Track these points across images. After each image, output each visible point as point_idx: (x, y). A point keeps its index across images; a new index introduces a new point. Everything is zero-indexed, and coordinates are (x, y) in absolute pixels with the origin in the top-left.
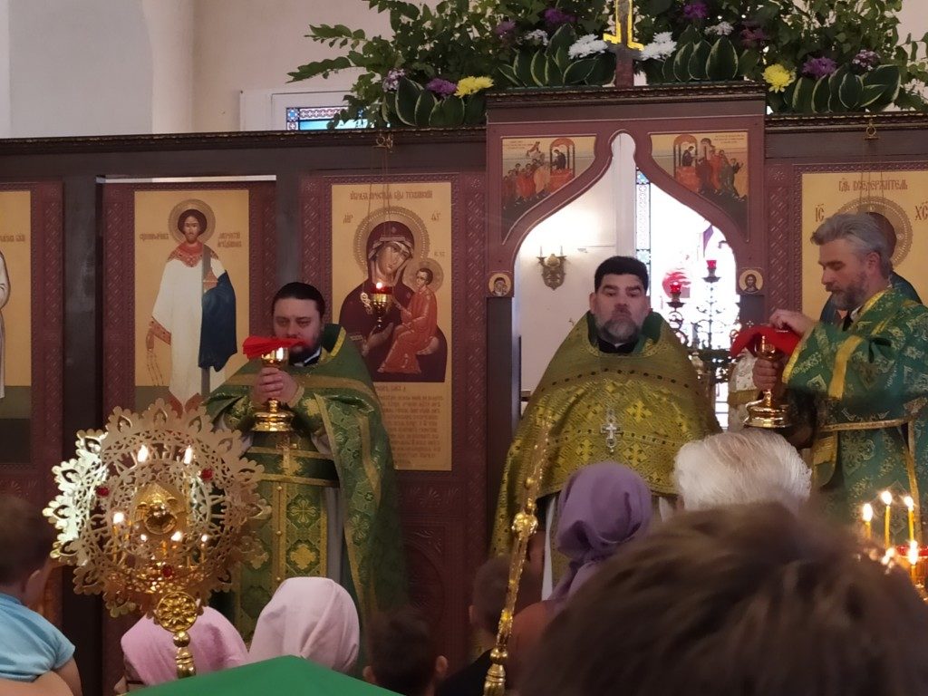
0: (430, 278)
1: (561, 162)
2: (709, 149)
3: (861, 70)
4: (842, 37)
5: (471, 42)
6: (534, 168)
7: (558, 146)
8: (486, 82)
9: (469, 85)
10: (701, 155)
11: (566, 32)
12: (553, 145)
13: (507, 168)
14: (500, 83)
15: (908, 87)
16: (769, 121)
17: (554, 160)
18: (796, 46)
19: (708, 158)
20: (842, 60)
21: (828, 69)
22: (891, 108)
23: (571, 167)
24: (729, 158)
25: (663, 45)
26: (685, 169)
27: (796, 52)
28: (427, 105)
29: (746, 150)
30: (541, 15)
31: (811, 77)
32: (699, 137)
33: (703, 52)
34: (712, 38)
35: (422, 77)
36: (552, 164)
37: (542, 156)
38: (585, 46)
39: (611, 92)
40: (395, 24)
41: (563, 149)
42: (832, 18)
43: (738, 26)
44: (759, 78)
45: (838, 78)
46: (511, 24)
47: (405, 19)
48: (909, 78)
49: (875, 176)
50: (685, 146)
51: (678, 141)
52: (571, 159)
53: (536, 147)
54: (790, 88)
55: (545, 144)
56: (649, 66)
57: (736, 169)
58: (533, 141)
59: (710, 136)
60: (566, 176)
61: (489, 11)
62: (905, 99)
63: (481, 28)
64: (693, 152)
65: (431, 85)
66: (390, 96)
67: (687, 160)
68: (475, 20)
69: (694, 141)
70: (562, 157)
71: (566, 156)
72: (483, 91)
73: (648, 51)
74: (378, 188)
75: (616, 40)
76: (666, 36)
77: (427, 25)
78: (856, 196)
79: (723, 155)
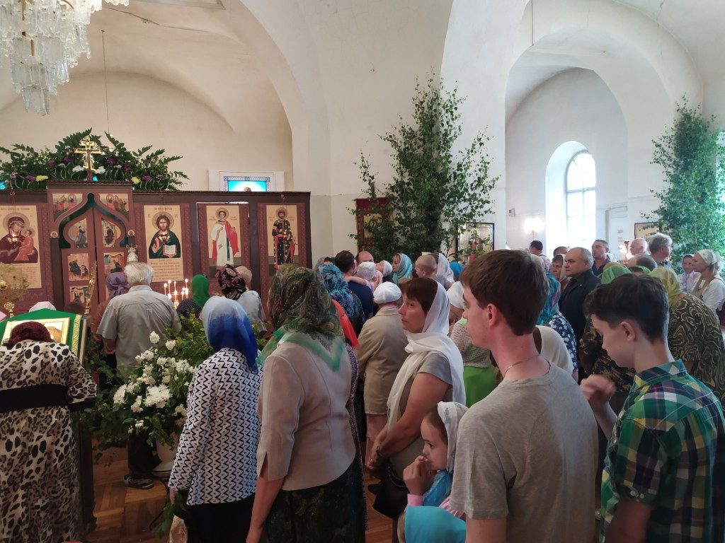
0: (31, 233)
1: (72, 201)
2: (117, 198)
3: (158, 180)
4: (153, 171)
5: (40, 165)
8: (46, 177)
9: (40, 178)
10: (115, 200)
11: (71, 164)
13: (54, 202)
14: (50, 178)
15: (171, 184)
16: (134, 191)
18: (140, 172)
19: (117, 201)
20: (153, 176)
21: (149, 179)
22: (167, 189)
24: (123, 201)
25: (101, 170)
26: (110, 203)
27: (140, 174)
28: (26, 183)
30: (63, 159)
31: (145, 181)
32: (114, 195)
33: (114, 173)
34: (116, 169)
35: (24, 175)
38: (77, 169)
39: (86, 182)
40: (12, 158)
41: (72, 197)
42: (149, 166)
43: (123, 166)
44: (130, 180)
45: (152, 181)
46: (53, 161)
47: (16, 157)
48: (171, 182)
49: (164, 206)
50: (110, 198)
54: (139, 184)
56: (98, 175)
57: (125, 204)
59: (117, 195)
61: (45, 157)
62: (170, 187)
63: (43, 162)
64: (112, 199)
65: (27, 177)
66: (13, 180)
67: (110, 201)
68: (41, 159)
71: (73, 199)
72: (45, 180)
73: (97, 171)
74: (11, 207)
75: (87, 167)
76: (102, 167)
77: (24, 159)
78: (158, 211)
79: (121, 200)
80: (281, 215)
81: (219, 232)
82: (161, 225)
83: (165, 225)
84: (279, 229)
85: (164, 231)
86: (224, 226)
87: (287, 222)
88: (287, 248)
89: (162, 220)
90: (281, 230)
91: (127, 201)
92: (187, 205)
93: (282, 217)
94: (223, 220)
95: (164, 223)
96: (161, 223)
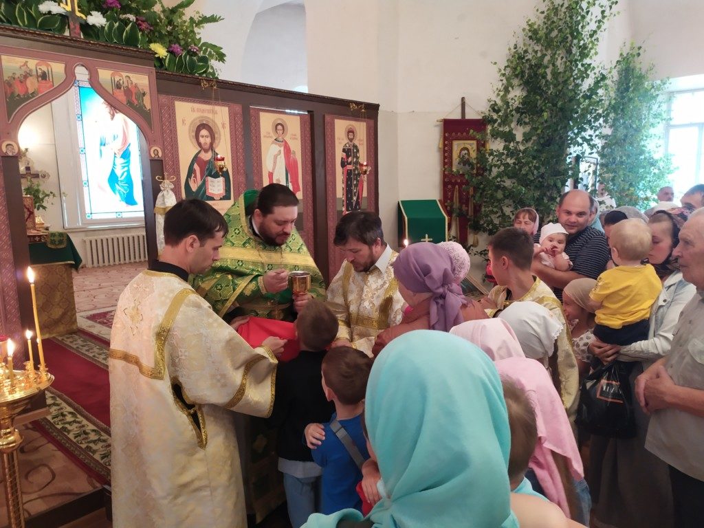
1: (44, 76)
2: (129, 82)
3: (195, 54)
6: (26, 77)
7: (41, 65)
10: (126, 84)
12: (37, 65)
13: (7, 75)
16: (157, 72)
17: (39, 74)
19: (130, 87)
21: (180, 51)
23: (51, 80)
24: (140, 88)
26: (118, 90)
29: (148, 85)
31: (173, 53)
32: (124, 74)
33: (120, 28)
34: (127, 22)
36: (38, 76)
37: (31, 70)
41: (44, 68)
45: (185, 58)
49: (205, 106)
50: (117, 79)
51: (112, 75)
52: (50, 75)
53: (26, 64)
54: (164, 58)
55: (32, 63)
57: (144, 94)
58: (24, 60)
59: (128, 74)
60: (48, 85)
64: (121, 82)
67: (118, 86)
69: (122, 76)
70: (44, 72)
71: (47, 72)
78: (196, 115)
79: (136, 86)
80: (351, 137)
81: (276, 157)
82: (202, 140)
83: (208, 140)
84: (348, 156)
85: (206, 151)
86: (282, 149)
87: (355, 147)
88: (356, 186)
89: (204, 132)
90: (350, 159)
91: (147, 90)
92: (238, 108)
93: (351, 140)
94: (280, 139)
95: (207, 137)
96: (203, 137)
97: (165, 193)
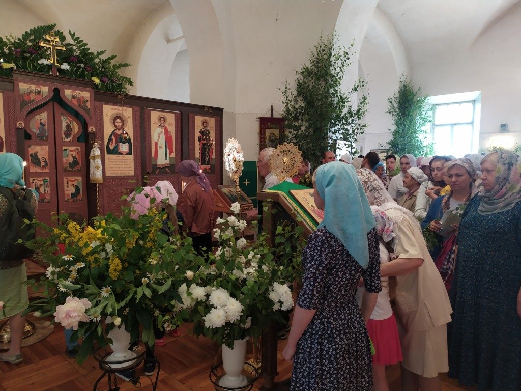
1: (39, 93)
2: (80, 95)
6: (30, 93)
10: (78, 97)
12: (36, 87)
13: (21, 92)
16: (94, 91)
18: (100, 73)
19: (80, 98)
20: (109, 79)
21: (107, 81)
24: (85, 98)
31: (103, 82)
33: (77, 71)
36: (35, 93)
37: (32, 90)
41: (39, 89)
43: (85, 66)
44: (91, 80)
49: (119, 108)
50: (74, 94)
54: (99, 84)
55: (33, 87)
57: (87, 101)
58: (30, 85)
59: (80, 92)
64: (76, 95)
67: (74, 97)
70: (39, 91)
78: (114, 112)
79: (83, 97)
80: (205, 125)
81: (159, 134)
82: (117, 124)
83: (120, 124)
84: (203, 136)
85: (119, 130)
86: (163, 130)
87: (208, 131)
88: (208, 152)
89: (118, 120)
90: (204, 137)
91: (89, 99)
92: (138, 109)
93: (205, 127)
94: (162, 125)
95: (120, 122)
96: (117, 122)
97: (95, 149)
